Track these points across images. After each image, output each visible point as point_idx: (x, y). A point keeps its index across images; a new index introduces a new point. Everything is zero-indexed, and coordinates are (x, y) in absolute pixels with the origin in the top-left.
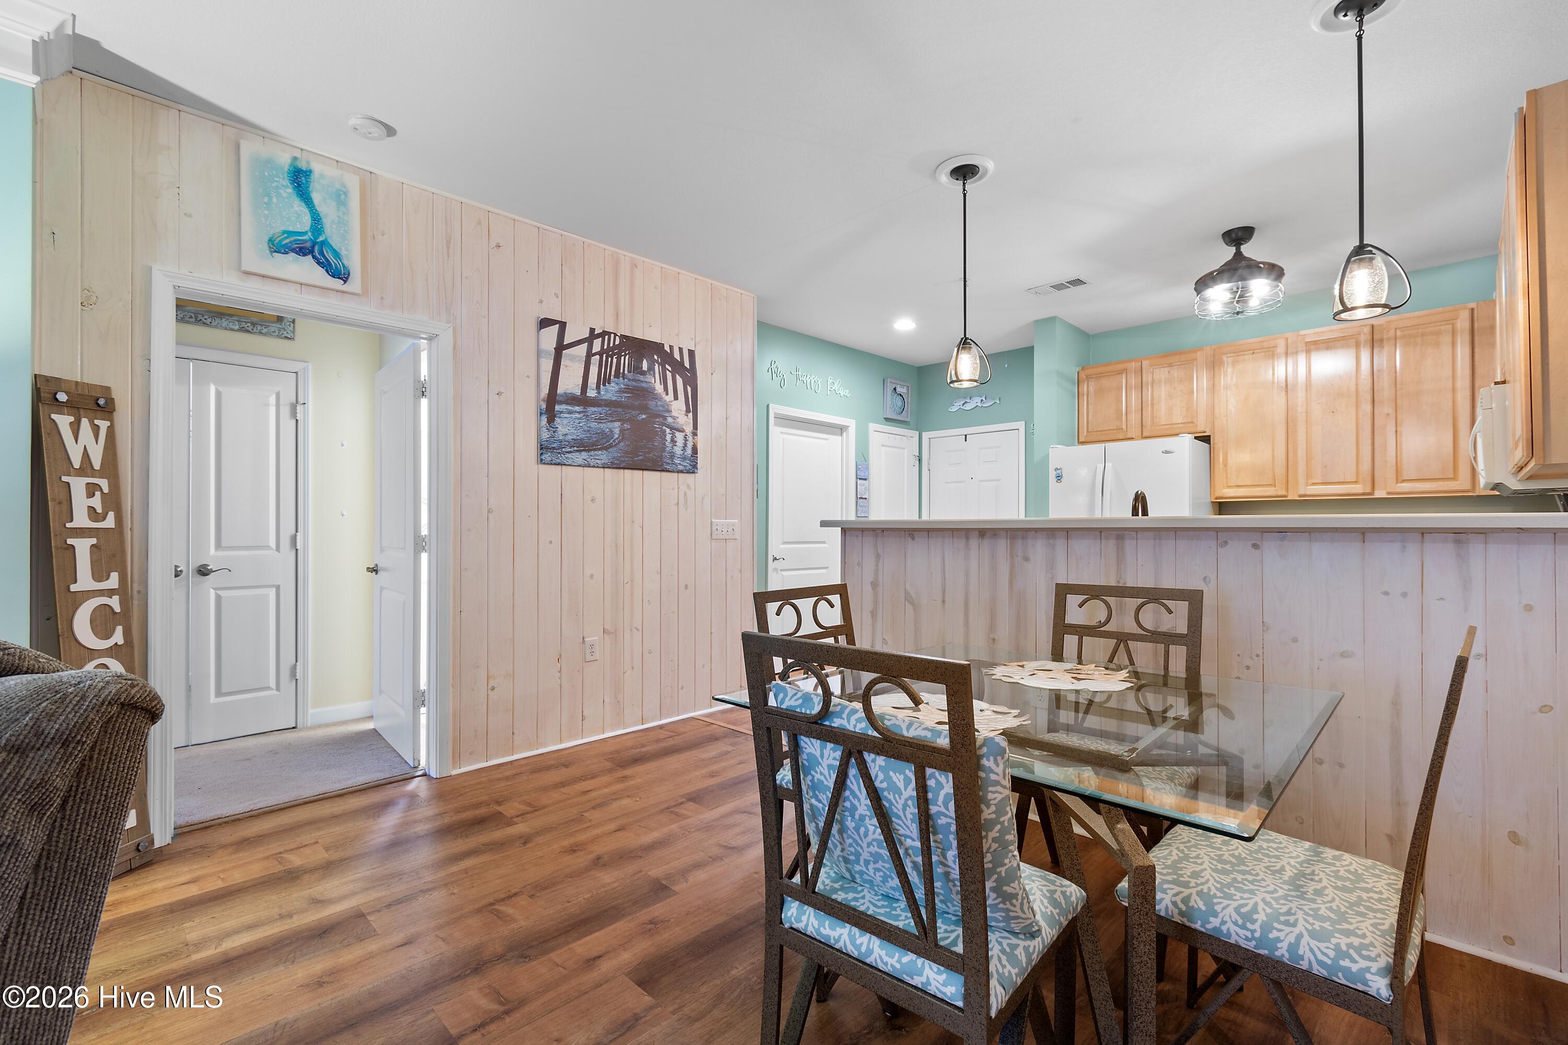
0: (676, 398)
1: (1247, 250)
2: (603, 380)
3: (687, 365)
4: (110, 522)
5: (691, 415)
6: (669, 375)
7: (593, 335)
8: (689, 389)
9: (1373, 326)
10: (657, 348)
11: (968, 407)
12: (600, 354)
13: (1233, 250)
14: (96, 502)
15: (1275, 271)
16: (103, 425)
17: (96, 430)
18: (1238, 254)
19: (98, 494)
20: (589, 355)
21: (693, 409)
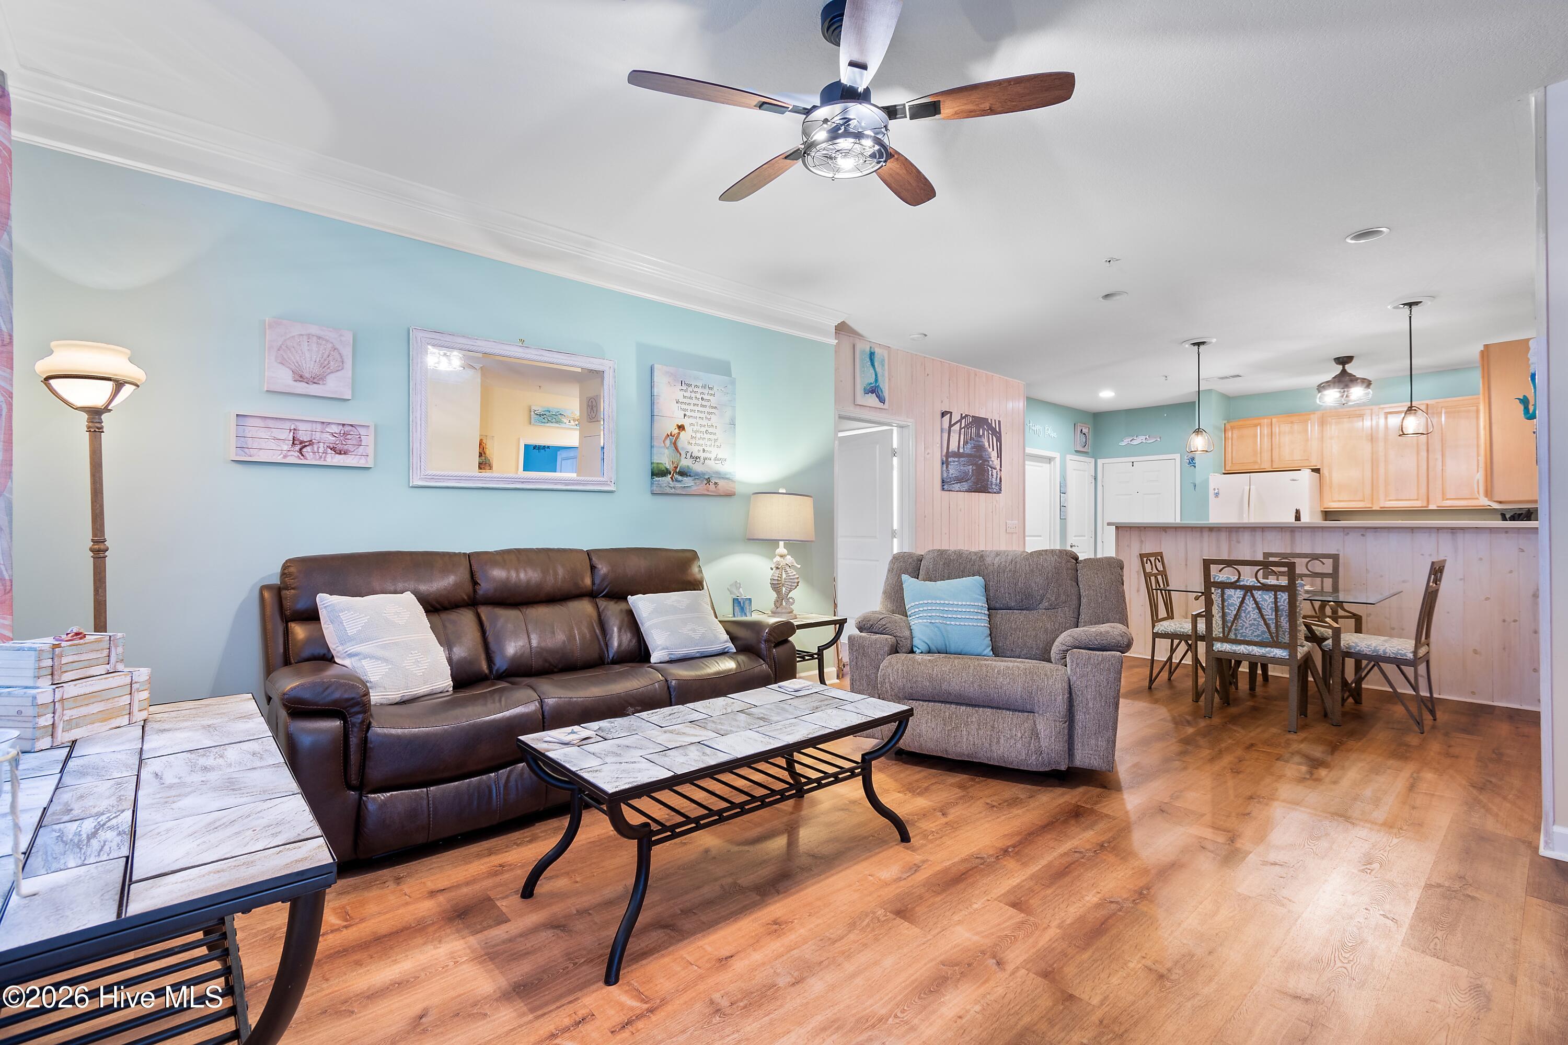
0: (993, 450)
1: (1349, 368)
2: (966, 443)
3: (998, 430)
5: (999, 459)
6: (990, 436)
7: (962, 418)
8: (998, 444)
9: (1427, 405)
10: (984, 421)
11: (1135, 443)
12: (964, 428)
13: (1340, 367)
15: (1367, 383)
18: (1344, 371)
20: (961, 429)
21: (1000, 456)
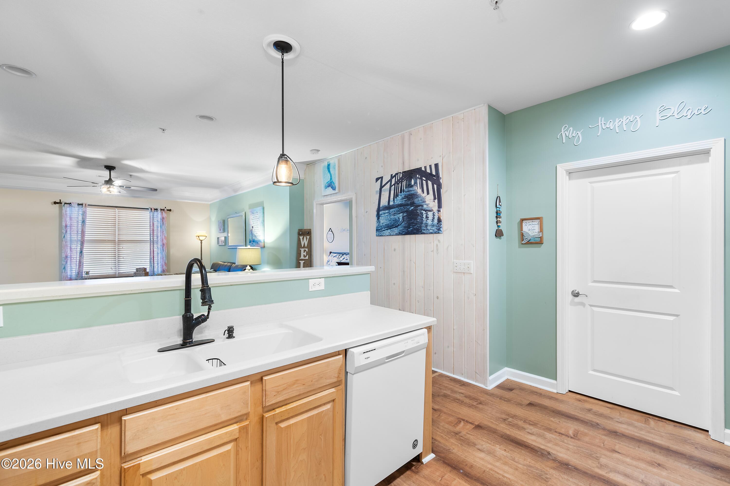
0: (428, 193)
2: (396, 196)
3: (434, 173)
4: (307, 258)
5: (436, 201)
6: (424, 182)
7: (392, 177)
8: (435, 186)
10: (418, 171)
12: (394, 185)
14: (305, 254)
16: (308, 237)
17: (307, 238)
19: (305, 252)
20: (391, 186)
21: (438, 197)
